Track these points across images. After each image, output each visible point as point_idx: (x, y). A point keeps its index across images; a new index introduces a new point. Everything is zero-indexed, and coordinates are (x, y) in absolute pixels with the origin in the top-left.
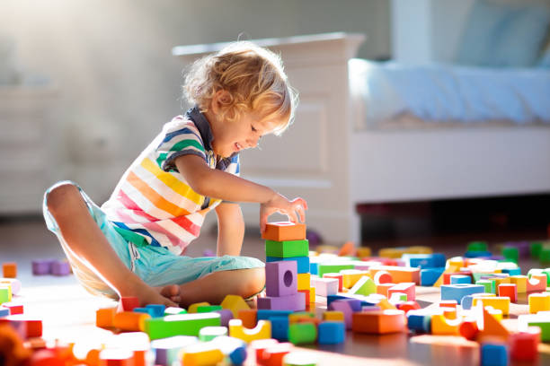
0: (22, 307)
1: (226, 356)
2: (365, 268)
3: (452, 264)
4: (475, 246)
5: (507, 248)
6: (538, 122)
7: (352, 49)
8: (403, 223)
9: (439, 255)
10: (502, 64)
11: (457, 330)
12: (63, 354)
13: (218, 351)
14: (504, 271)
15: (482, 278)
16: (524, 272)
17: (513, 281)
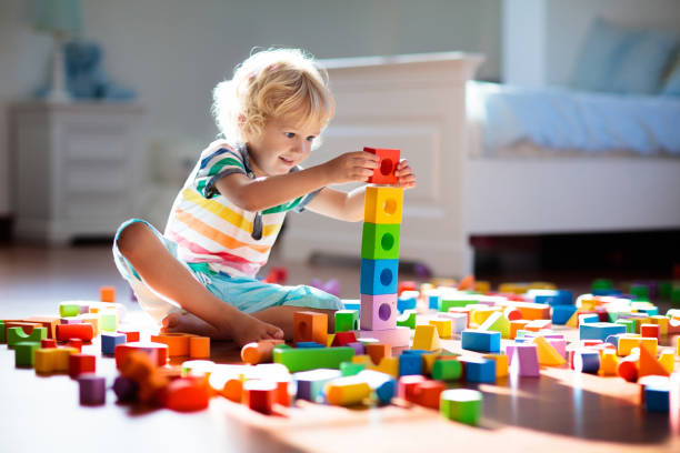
0: (138, 333)
1: (374, 391)
2: (491, 304)
3: (584, 302)
4: (601, 284)
5: (635, 287)
6: (663, 154)
7: (469, 70)
8: (510, 258)
9: (566, 292)
10: (621, 92)
11: (617, 370)
12: (200, 383)
13: (365, 385)
14: (640, 311)
15: (619, 317)
16: (662, 312)
17: (654, 321)
